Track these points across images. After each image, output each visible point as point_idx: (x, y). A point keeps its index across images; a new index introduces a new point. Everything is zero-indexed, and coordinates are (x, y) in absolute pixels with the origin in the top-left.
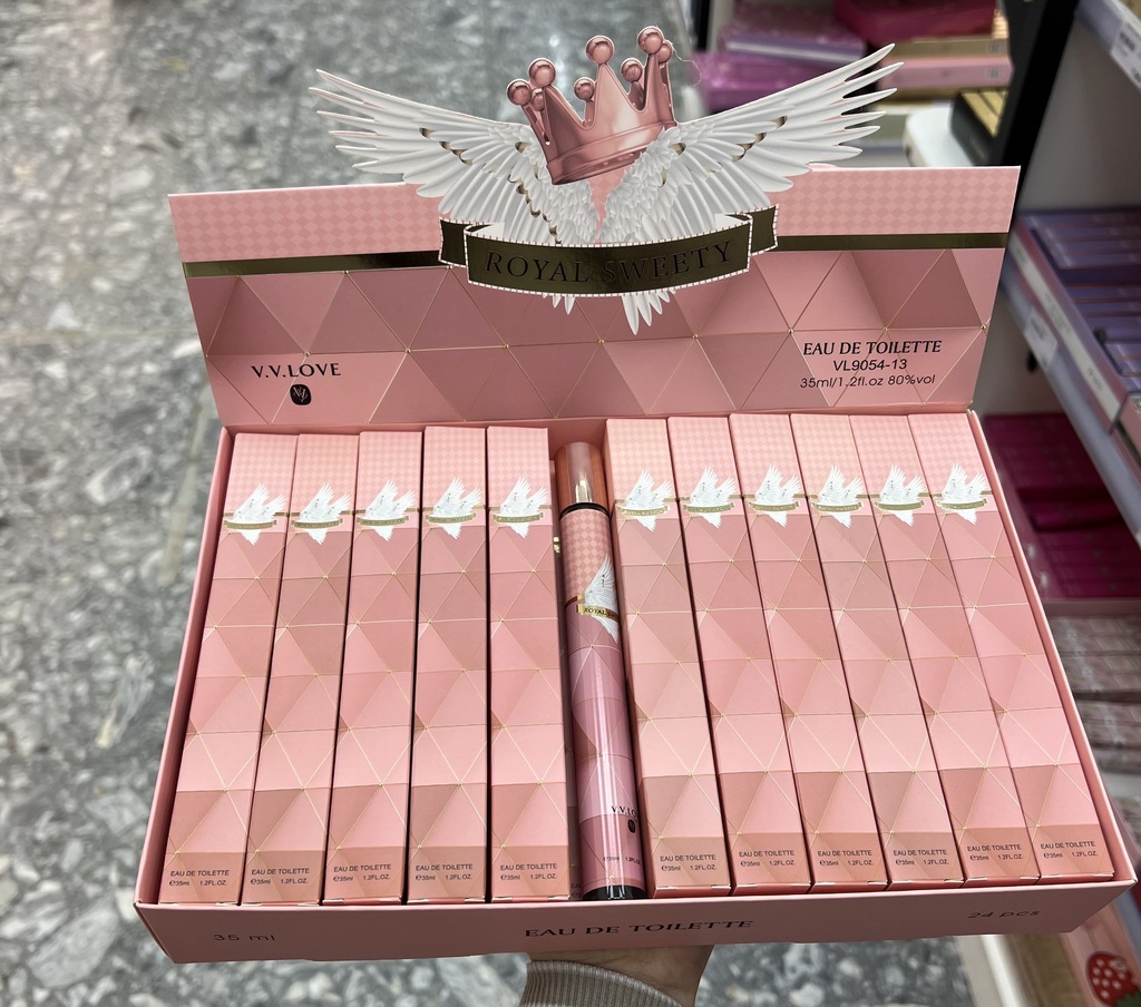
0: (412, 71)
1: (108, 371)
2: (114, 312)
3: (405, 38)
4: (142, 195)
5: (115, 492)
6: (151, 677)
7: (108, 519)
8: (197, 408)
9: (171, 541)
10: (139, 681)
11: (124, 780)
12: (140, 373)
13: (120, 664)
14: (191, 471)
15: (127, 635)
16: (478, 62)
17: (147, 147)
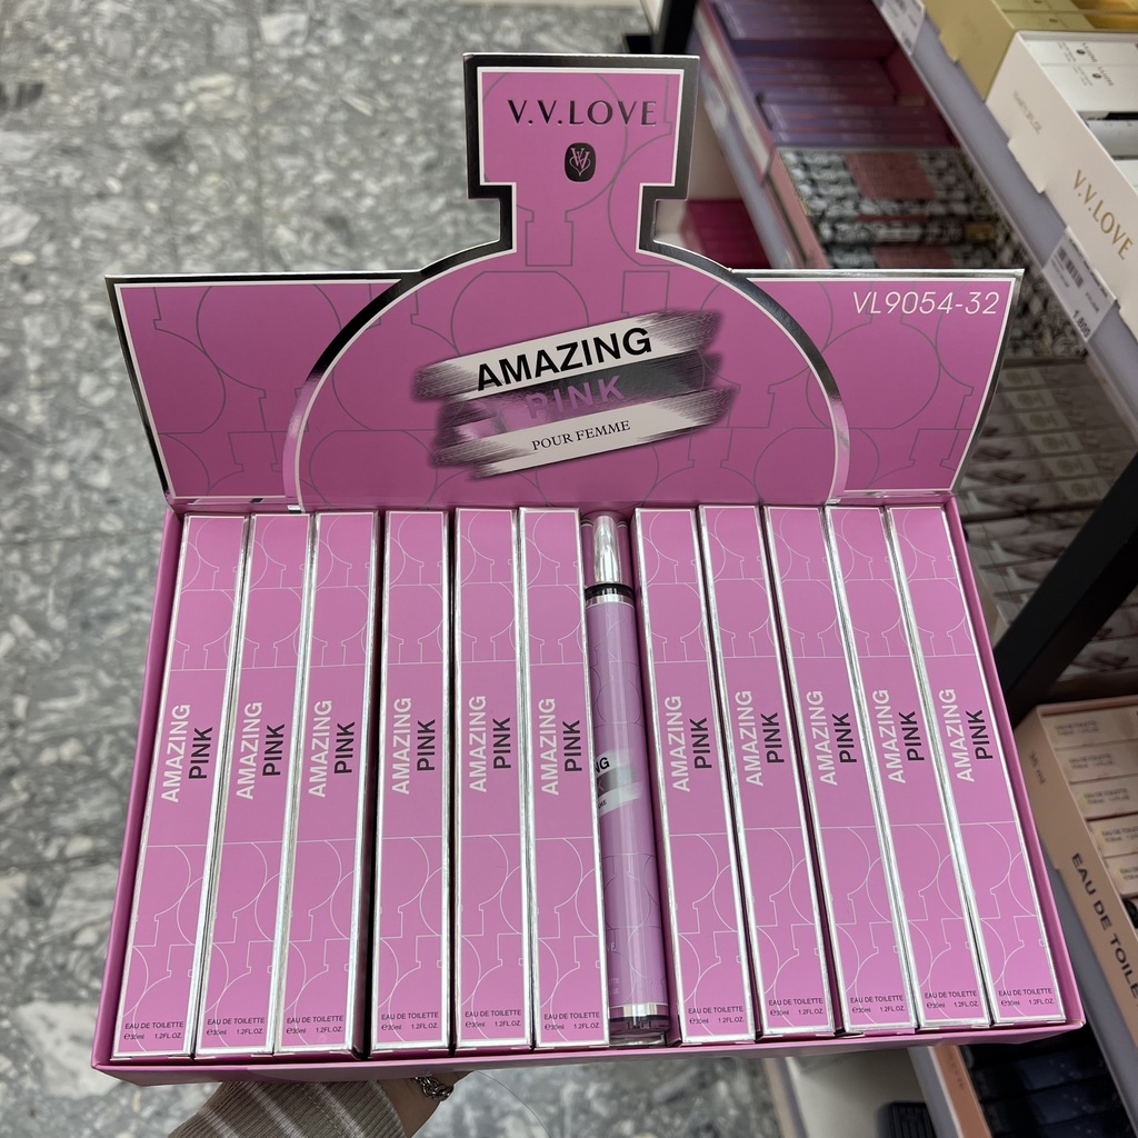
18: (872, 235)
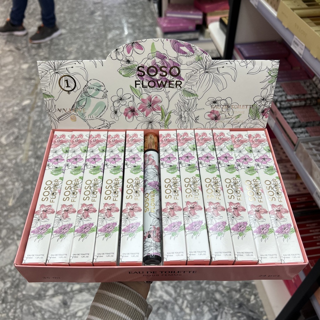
0: (83, 27)
1: (4, 110)
2: (5, 94)
3: (81, 18)
4: (10, 63)
5: (9, 141)
6: (22, 187)
7: (7, 148)
8: (30, 118)
9: (25, 152)
10: (19, 188)
11: (17, 213)
12: (13, 110)
13: (13, 184)
14: (29, 134)
15: (15, 177)
16: (101, 24)
17: (11, 51)
18: (291, 105)
